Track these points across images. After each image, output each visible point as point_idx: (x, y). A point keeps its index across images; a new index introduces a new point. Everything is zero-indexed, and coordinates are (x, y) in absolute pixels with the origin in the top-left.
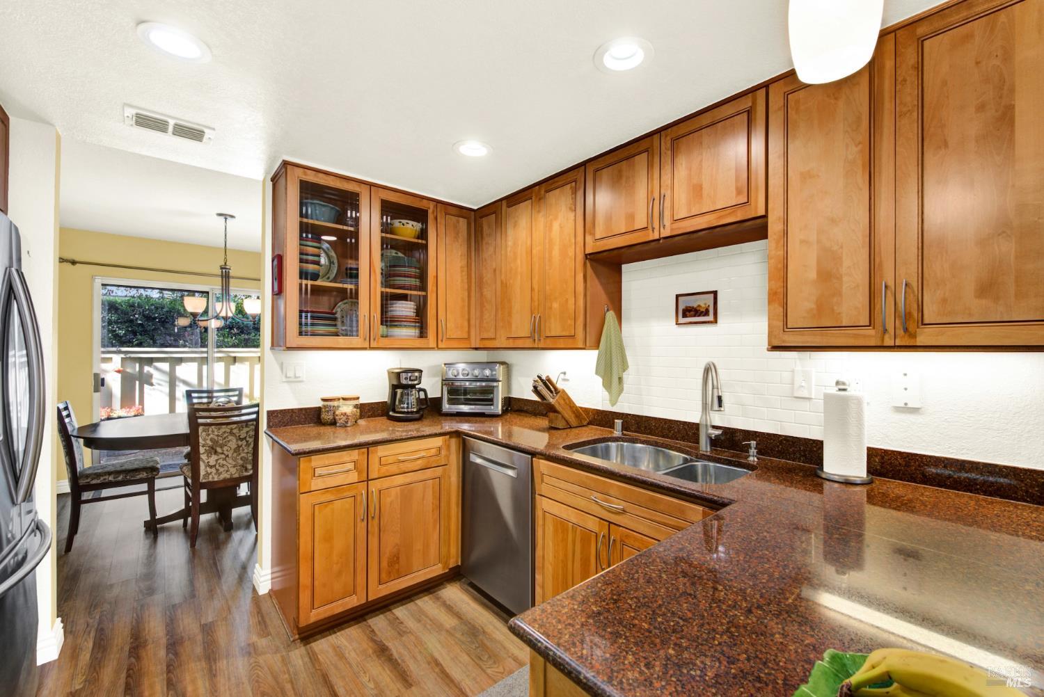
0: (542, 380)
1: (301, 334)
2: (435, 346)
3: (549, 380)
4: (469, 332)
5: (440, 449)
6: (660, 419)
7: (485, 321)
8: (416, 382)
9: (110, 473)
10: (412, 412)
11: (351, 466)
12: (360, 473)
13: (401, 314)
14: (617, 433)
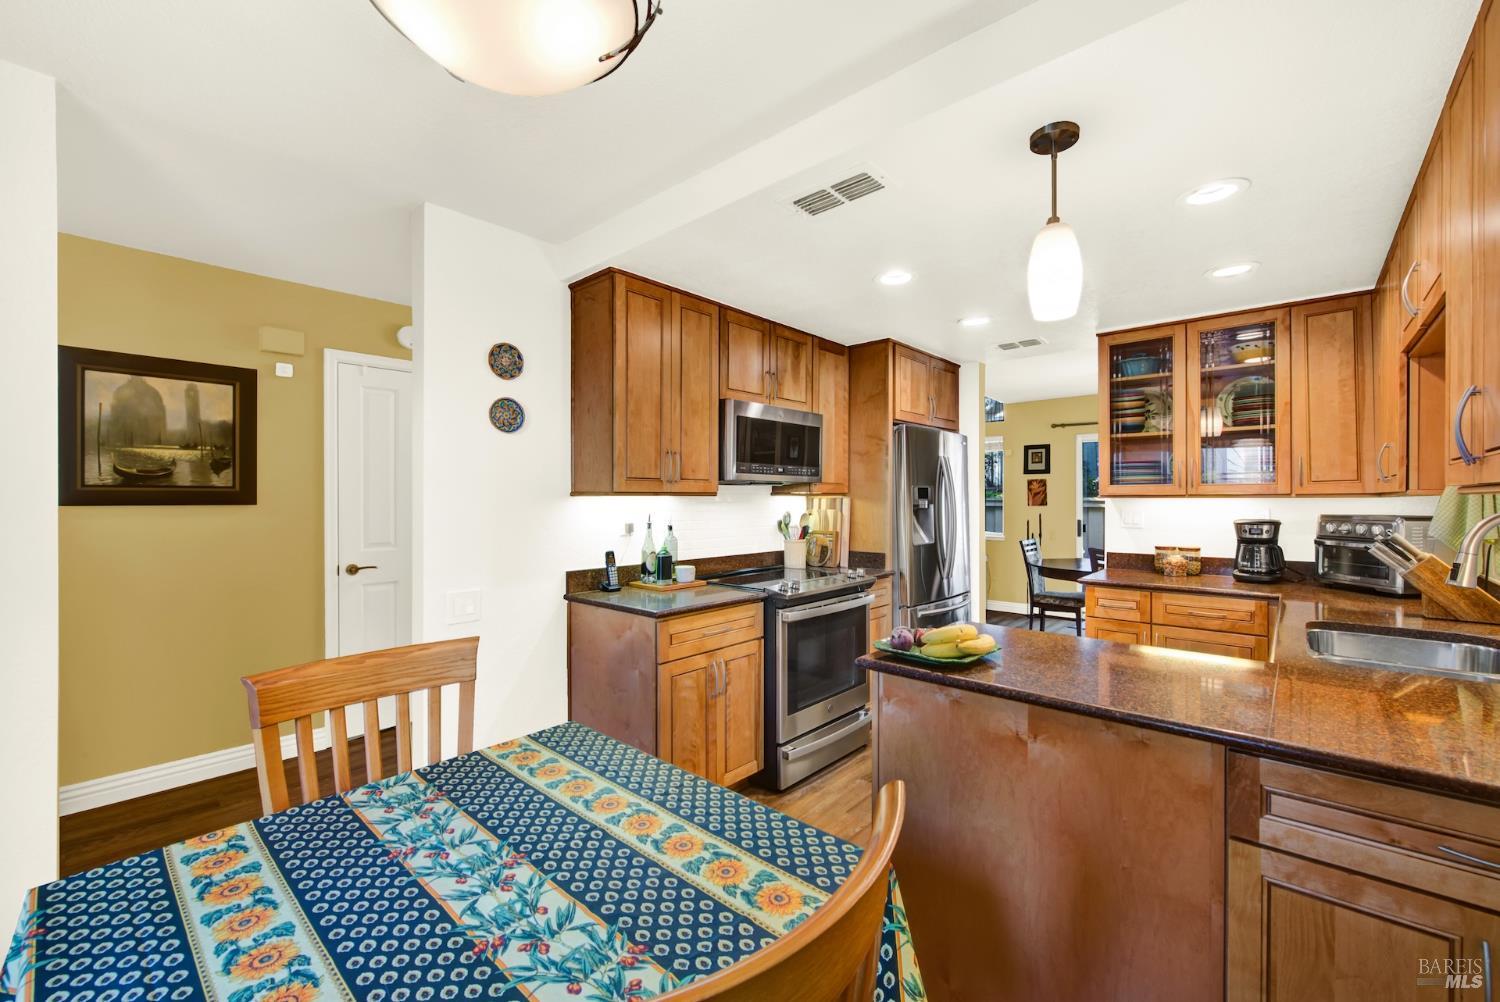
1: (1112, 483)
4: (1359, 470)
5: (1252, 615)
9: (1051, 597)
10: (1259, 573)
11: (1134, 605)
12: (1142, 614)
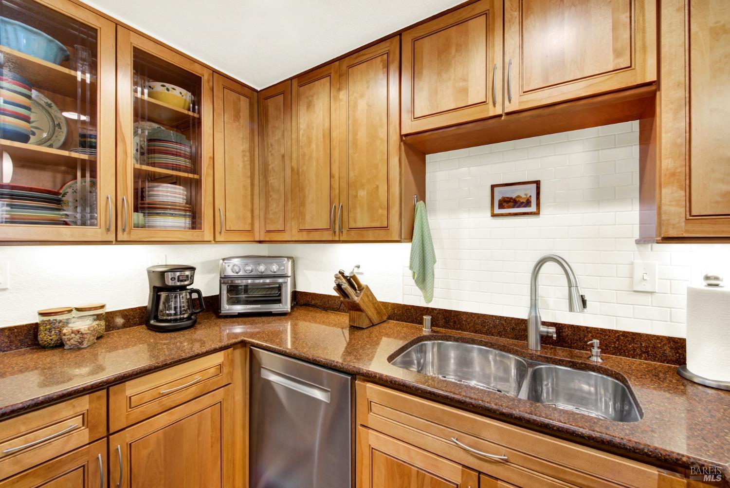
0: (345, 277)
2: (212, 239)
3: (354, 277)
4: (252, 224)
5: (221, 367)
6: (472, 314)
7: (271, 212)
8: (186, 283)
10: (181, 320)
11: (75, 423)
12: (93, 429)
13: (165, 199)
14: (426, 331)
